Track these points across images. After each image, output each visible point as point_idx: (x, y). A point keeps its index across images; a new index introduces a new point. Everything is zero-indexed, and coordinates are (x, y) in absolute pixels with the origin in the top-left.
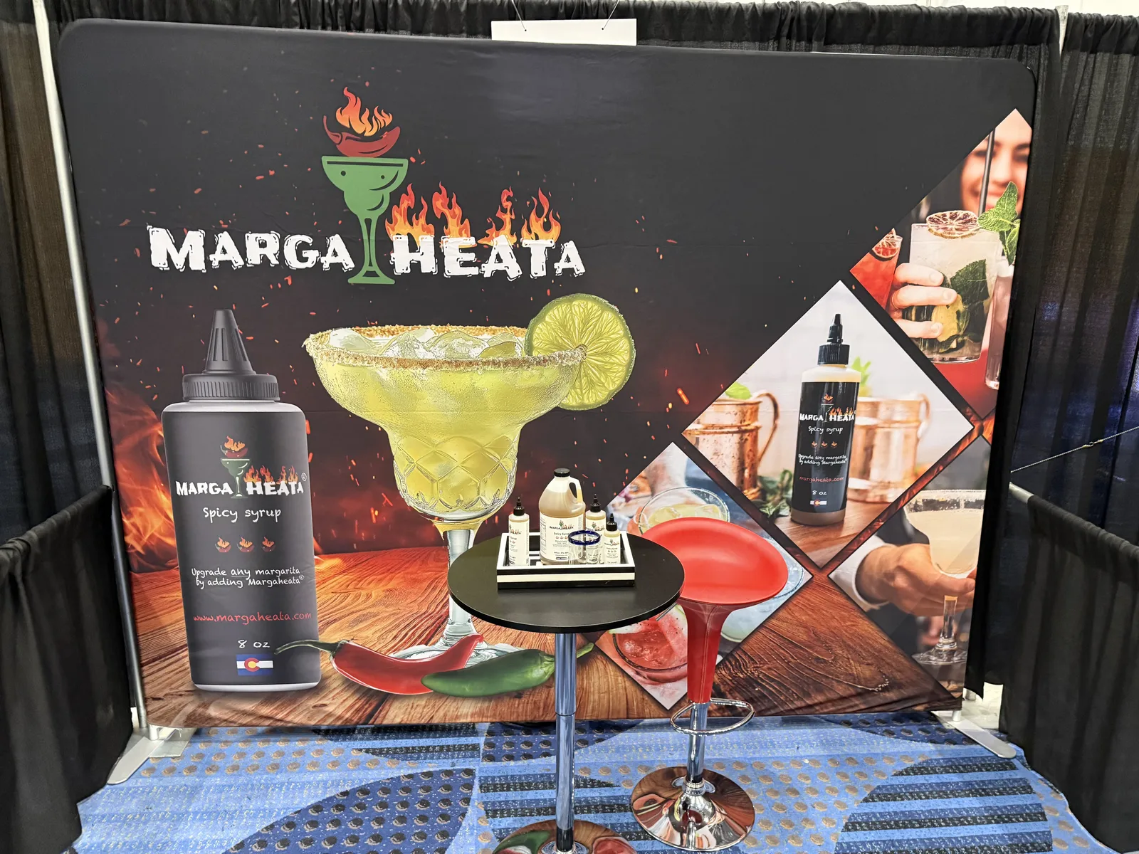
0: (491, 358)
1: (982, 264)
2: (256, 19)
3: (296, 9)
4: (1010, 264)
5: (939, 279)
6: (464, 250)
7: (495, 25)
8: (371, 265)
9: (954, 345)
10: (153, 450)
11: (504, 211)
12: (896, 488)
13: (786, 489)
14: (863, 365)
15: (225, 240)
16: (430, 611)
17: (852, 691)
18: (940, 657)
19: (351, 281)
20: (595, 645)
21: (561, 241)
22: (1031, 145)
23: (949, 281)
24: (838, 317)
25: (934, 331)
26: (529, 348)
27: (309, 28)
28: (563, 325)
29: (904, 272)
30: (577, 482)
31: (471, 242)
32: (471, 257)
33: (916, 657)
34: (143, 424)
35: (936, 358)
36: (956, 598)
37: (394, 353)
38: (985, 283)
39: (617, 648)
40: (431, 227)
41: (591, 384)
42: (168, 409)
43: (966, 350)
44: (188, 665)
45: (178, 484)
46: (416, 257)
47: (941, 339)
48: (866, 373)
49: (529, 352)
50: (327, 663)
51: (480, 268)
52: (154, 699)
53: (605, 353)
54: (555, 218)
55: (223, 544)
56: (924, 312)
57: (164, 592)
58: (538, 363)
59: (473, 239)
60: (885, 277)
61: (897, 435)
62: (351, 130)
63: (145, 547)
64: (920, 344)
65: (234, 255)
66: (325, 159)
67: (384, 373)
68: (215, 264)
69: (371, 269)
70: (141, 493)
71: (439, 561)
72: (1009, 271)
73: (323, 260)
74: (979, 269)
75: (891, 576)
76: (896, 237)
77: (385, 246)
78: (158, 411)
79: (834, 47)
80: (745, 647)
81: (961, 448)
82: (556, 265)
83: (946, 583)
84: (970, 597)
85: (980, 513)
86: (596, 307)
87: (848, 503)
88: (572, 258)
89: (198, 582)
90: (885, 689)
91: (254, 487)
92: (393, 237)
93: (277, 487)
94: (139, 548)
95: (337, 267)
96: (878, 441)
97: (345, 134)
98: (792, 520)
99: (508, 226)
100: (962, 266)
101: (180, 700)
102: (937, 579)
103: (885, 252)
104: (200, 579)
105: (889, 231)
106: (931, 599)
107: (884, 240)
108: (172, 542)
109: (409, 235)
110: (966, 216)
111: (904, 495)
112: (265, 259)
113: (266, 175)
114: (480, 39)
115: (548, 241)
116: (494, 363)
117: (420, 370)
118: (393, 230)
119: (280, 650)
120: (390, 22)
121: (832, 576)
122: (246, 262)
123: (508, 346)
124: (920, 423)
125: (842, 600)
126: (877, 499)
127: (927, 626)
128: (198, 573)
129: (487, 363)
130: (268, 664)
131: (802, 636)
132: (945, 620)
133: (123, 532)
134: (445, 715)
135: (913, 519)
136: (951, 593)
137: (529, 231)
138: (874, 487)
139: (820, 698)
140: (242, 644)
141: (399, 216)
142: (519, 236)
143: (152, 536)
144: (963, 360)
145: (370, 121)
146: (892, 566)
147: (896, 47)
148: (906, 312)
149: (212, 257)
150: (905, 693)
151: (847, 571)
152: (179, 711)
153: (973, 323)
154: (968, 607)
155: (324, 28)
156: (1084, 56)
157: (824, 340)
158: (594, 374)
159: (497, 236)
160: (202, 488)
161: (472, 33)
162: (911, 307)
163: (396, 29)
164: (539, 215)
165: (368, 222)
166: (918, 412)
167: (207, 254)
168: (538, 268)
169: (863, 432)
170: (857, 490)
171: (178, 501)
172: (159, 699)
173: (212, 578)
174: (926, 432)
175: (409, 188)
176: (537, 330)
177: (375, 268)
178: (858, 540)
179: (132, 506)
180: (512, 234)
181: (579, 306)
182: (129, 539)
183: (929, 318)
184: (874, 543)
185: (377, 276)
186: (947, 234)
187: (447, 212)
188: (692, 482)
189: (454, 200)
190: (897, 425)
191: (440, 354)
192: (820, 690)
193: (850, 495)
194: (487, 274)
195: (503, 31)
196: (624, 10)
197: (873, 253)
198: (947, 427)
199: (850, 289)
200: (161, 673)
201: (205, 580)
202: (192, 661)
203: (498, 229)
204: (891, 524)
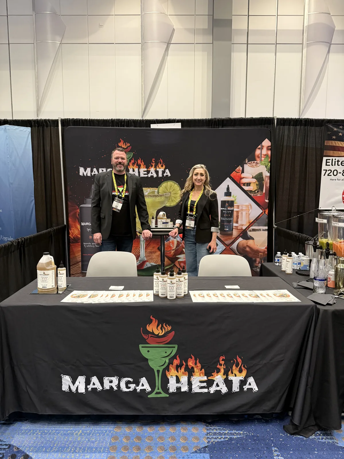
0: (150, 195)
1: (262, 173)
2: (103, 125)
3: (111, 123)
4: (268, 173)
5: (252, 177)
6: (144, 171)
7: (151, 125)
9: (256, 192)
10: (77, 215)
12: (245, 226)
14: (235, 196)
15: (95, 170)
16: (136, 254)
20: (174, 264)
21: (165, 169)
22: (271, 146)
23: (254, 177)
24: (228, 186)
25: (251, 189)
26: (158, 193)
27: (113, 127)
28: (166, 187)
29: (243, 175)
30: (165, 213)
31: (146, 169)
32: (146, 173)
33: (253, 269)
34: (76, 209)
35: (252, 195)
36: (262, 254)
38: (263, 177)
39: (180, 265)
40: (137, 166)
41: (172, 201)
42: (81, 206)
43: (259, 193)
44: (81, 266)
45: (82, 223)
46: (134, 173)
47: (253, 190)
48: (236, 198)
49: (158, 194)
52: (72, 274)
53: (175, 194)
54: (164, 164)
55: (90, 237)
56: (248, 184)
57: (77, 248)
58: (160, 196)
60: (238, 176)
61: (244, 213)
62: (121, 147)
63: (73, 237)
64: (248, 192)
68: (93, 175)
70: (74, 225)
71: (138, 242)
72: (269, 174)
74: (261, 174)
75: (245, 248)
76: (241, 167)
77: (128, 170)
78: (79, 206)
79: (224, 127)
81: (260, 216)
82: (164, 174)
83: (260, 250)
84: (266, 254)
85: (267, 232)
86: (173, 183)
87: (234, 230)
88: (168, 173)
89: (85, 246)
94: (72, 238)
96: (240, 214)
98: (220, 234)
99: (154, 166)
100: (257, 174)
101: (79, 275)
102: (257, 248)
103: (238, 171)
104: (85, 245)
105: (239, 166)
106: (256, 254)
107: (238, 168)
108: (79, 236)
109: (133, 168)
110: (257, 162)
111: (247, 227)
113: (104, 156)
114: (148, 128)
115: (162, 169)
118: (129, 167)
120: (130, 125)
121: (231, 247)
122: (99, 174)
123: (154, 192)
124: (250, 210)
126: (241, 229)
127: (255, 261)
128: (85, 244)
132: (260, 259)
133: (68, 233)
135: (250, 234)
136: (261, 252)
137: (158, 167)
138: (240, 226)
141: (131, 164)
142: (156, 168)
143: (75, 234)
144: (259, 195)
145: (125, 145)
146: (245, 245)
148: (244, 184)
151: (234, 246)
153: (260, 186)
154: (266, 256)
155: (116, 126)
156: (282, 127)
157: (225, 191)
158: (173, 198)
159: (151, 168)
160: (87, 224)
161: (147, 127)
162: (245, 183)
163: (131, 126)
164: (160, 164)
166: (249, 208)
167: (91, 173)
168: (160, 175)
169: (236, 212)
170: (235, 226)
171: (82, 227)
172: (74, 274)
173: (88, 245)
174: (251, 212)
175: (133, 159)
176: (160, 189)
178: (236, 239)
179: (72, 228)
180: (155, 168)
181: (169, 183)
182: (70, 235)
183: (250, 185)
184: (240, 239)
186: (253, 167)
187: (141, 163)
189: (142, 161)
190: (244, 211)
193: (234, 227)
194: (149, 176)
195: (153, 126)
196: (178, 121)
197: (235, 171)
198: (256, 211)
199: (231, 179)
200: (75, 268)
201: (86, 245)
202: (82, 265)
203: (152, 167)
204: (244, 234)
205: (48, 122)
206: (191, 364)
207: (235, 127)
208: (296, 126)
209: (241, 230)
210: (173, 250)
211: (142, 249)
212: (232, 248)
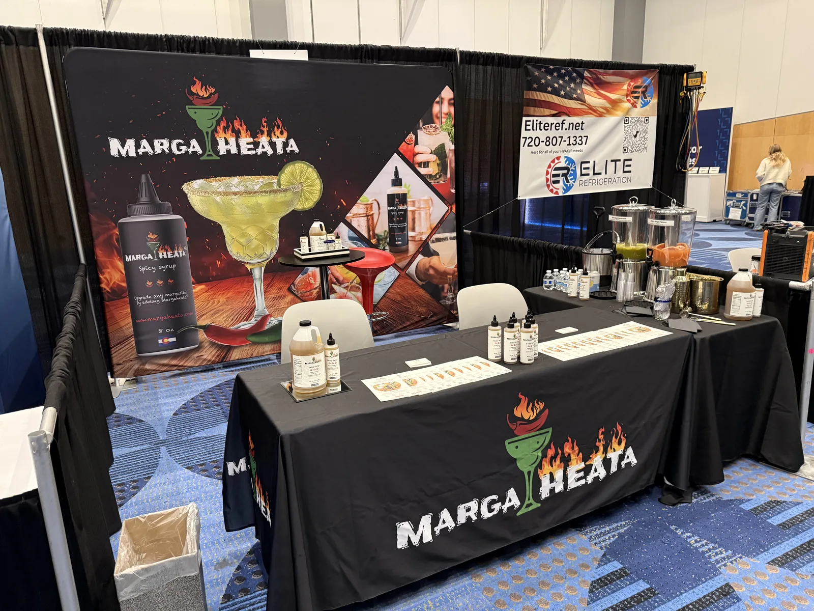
0: (264, 190)
1: (443, 144)
2: (147, 47)
4: (453, 144)
5: (430, 151)
6: (248, 144)
7: (251, 51)
8: (209, 151)
9: (438, 177)
10: (114, 241)
11: (264, 127)
12: (425, 234)
13: (386, 238)
14: (407, 186)
15: (144, 143)
16: (247, 306)
17: (420, 319)
18: (449, 301)
19: (201, 159)
21: (288, 139)
22: (454, 99)
24: (396, 167)
25: (430, 171)
26: (279, 185)
27: (171, 51)
28: (292, 174)
29: (418, 149)
30: (322, 224)
31: (251, 140)
32: (251, 146)
33: (441, 301)
34: (109, 229)
35: (432, 182)
36: (451, 276)
37: (222, 189)
38: (445, 152)
40: (234, 134)
41: (306, 199)
42: (121, 221)
43: (442, 178)
44: (134, 345)
45: (126, 256)
46: (228, 147)
47: (433, 174)
48: (409, 189)
49: (280, 187)
50: (202, 335)
51: (256, 151)
52: (118, 364)
53: (311, 186)
54: (285, 129)
55: (149, 283)
56: (426, 164)
57: (121, 310)
58: (284, 191)
59: (252, 139)
61: (423, 213)
62: (198, 94)
63: (111, 288)
64: (426, 177)
65: (149, 149)
66: (187, 107)
67: (218, 199)
68: (140, 153)
69: (209, 153)
70: (108, 262)
71: (248, 282)
72: (453, 147)
73: (189, 150)
74: (442, 146)
75: (428, 270)
77: (215, 143)
78: (116, 222)
79: (381, 61)
80: (378, 306)
81: (446, 217)
82: (287, 149)
83: (448, 271)
84: (457, 276)
85: (455, 242)
86: (305, 166)
87: (409, 242)
88: (293, 146)
89: (138, 303)
90: (431, 317)
91: (162, 255)
92: (218, 139)
93: (173, 254)
94: (108, 290)
95: (195, 153)
96: (417, 216)
97: (195, 96)
98: (390, 251)
99: (266, 133)
100: (437, 146)
101: (131, 363)
102: (444, 269)
103: (410, 141)
104: (139, 301)
105: (410, 133)
106: (443, 277)
107: (409, 137)
108: (124, 285)
109: (225, 138)
110: (436, 126)
111: (428, 236)
112: (163, 150)
113: (162, 114)
114: (245, 57)
115: (283, 139)
116: (265, 192)
117: (233, 197)
118: (218, 136)
119: (179, 332)
120: (207, 49)
121: (407, 272)
122: (154, 152)
124: (430, 208)
125: (412, 282)
126: (419, 239)
127: (443, 288)
128: (138, 298)
129: (262, 192)
130: (174, 339)
131: (399, 298)
132: (449, 285)
133: (98, 282)
134: (258, 353)
135: (433, 246)
136: (449, 274)
138: (418, 235)
139: (408, 323)
140: (161, 331)
141: (220, 129)
142: (271, 137)
143: (114, 282)
144: (442, 182)
145: (205, 90)
146: (428, 266)
147: (403, 62)
148: (420, 164)
149: (139, 150)
150: (439, 317)
151: (412, 269)
152: (131, 369)
153: (443, 166)
154: (457, 279)
155: (178, 52)
156: (467, 66)
157: (393, 177)
158: (307, 194)
159: (262, 137)
160: (138, 257)
161: (241, 54)
162: (421, 163)
163: (210, 52)
164: (278, 128)
165: (207, 133)
166: (429, 204)
167: (136, 149)
168: (280, 151)
169: (411, 213)
170: (412, 236)
171: (127, 264)
172: (121, 364)
173: (145, 300)
174: (433, 210)
175: (224, 118)
176: (282, 177)
177: (211, 153)
178: (414, 257)
179: (104, 268)
180: (268, 136)
181: (298, 166)
182: (103, 286)
183: (428, 166)
184: (420, 257)
185: (212, 156)
186: (430, 134)
187: (240, 127)
188: (351, 238)
189: (243, 122)
190: (422, 209)
191: (242, 189)
192: (408, 320)
193: (409, 239)
194: (259, 154)
195: (255, 54)
196: (302, 46)
197: (405, 142)
198: (440, 209)
199: (399, 156)
200: (121, 351)
201: (141, 301)
202: (136, 343)
203: (262, 134)
204: (425, 249)
205: (10, 34)
206: (568, 451)
207: (399, 62)
208: (486, 65)
209: (419, 242)
210: (315, 289)
211: (259, 294)
212: (409, 272)
